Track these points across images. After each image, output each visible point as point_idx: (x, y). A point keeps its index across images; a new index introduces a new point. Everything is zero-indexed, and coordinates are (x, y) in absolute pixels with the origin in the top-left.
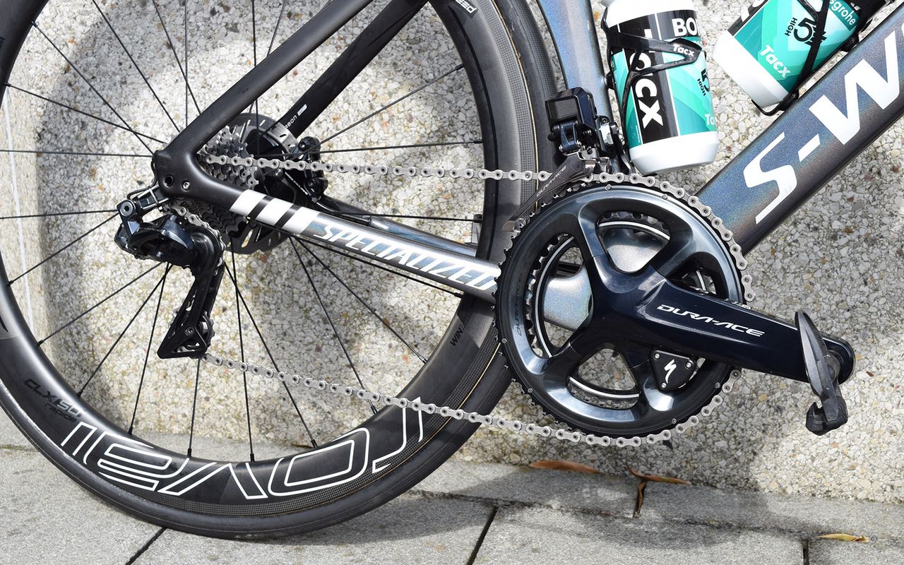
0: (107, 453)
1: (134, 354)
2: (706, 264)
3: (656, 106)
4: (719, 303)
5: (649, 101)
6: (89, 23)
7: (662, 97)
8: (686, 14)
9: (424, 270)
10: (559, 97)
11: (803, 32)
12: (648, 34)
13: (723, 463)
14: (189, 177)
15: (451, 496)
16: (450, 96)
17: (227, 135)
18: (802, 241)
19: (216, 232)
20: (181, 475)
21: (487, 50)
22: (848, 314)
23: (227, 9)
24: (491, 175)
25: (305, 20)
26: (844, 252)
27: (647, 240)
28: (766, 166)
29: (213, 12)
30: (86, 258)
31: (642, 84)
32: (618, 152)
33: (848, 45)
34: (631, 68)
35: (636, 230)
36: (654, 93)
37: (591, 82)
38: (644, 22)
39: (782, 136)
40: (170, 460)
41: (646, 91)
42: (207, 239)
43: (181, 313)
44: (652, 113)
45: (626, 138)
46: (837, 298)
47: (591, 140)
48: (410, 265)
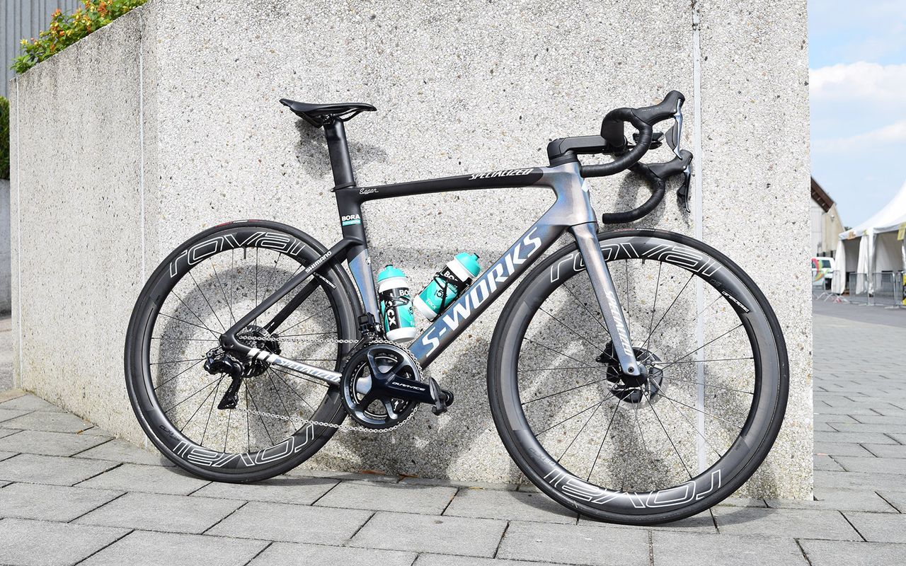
0: (192, 452)
1: (195, 429)
2: (409, 369)
3: (394, 318)
4: (412, 381)
5: (391, 317)
6: (187, 292)
7: (396, 315)
8: (404, 289)
9: (315, 375)
10: (364, 315)
11: (440, 294)
12: (391, 295)
13: (435, 469)
14: (234, 343)
15: (325, 478)
16: (329, 322)
17: (245, 330)
18: (462, 378)
19: (241, 363)
20: (221, 459)
21: (340, 301)
22: (480, 406)
23: (243, 288)
24: (340, 341)
25: (274, 292)
26: (477, 382)
27: (390, 364)
28: (429, 338)
29: (238, 289)
30: (178, 388)
31: (389, 311)
32: (382, 334)
33: (455, 299)
34: (386, 306)
35: (387, 359)
36: (393, 314)
37: (375, 312)
38: (391, 291)
39: (434, 328)
40: (217, 454)
41: (391, 313)
42: (238, 366)
43: (227, 393)
44: (393, 321)
45: (385, 329)
46: (476, 400)
47: (373, 330)
48: (311, 373)
